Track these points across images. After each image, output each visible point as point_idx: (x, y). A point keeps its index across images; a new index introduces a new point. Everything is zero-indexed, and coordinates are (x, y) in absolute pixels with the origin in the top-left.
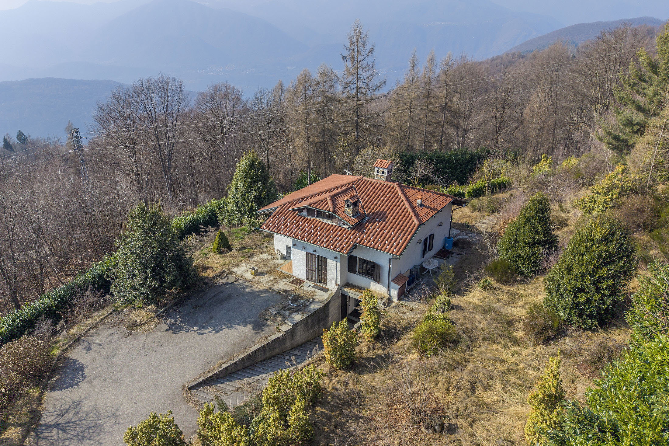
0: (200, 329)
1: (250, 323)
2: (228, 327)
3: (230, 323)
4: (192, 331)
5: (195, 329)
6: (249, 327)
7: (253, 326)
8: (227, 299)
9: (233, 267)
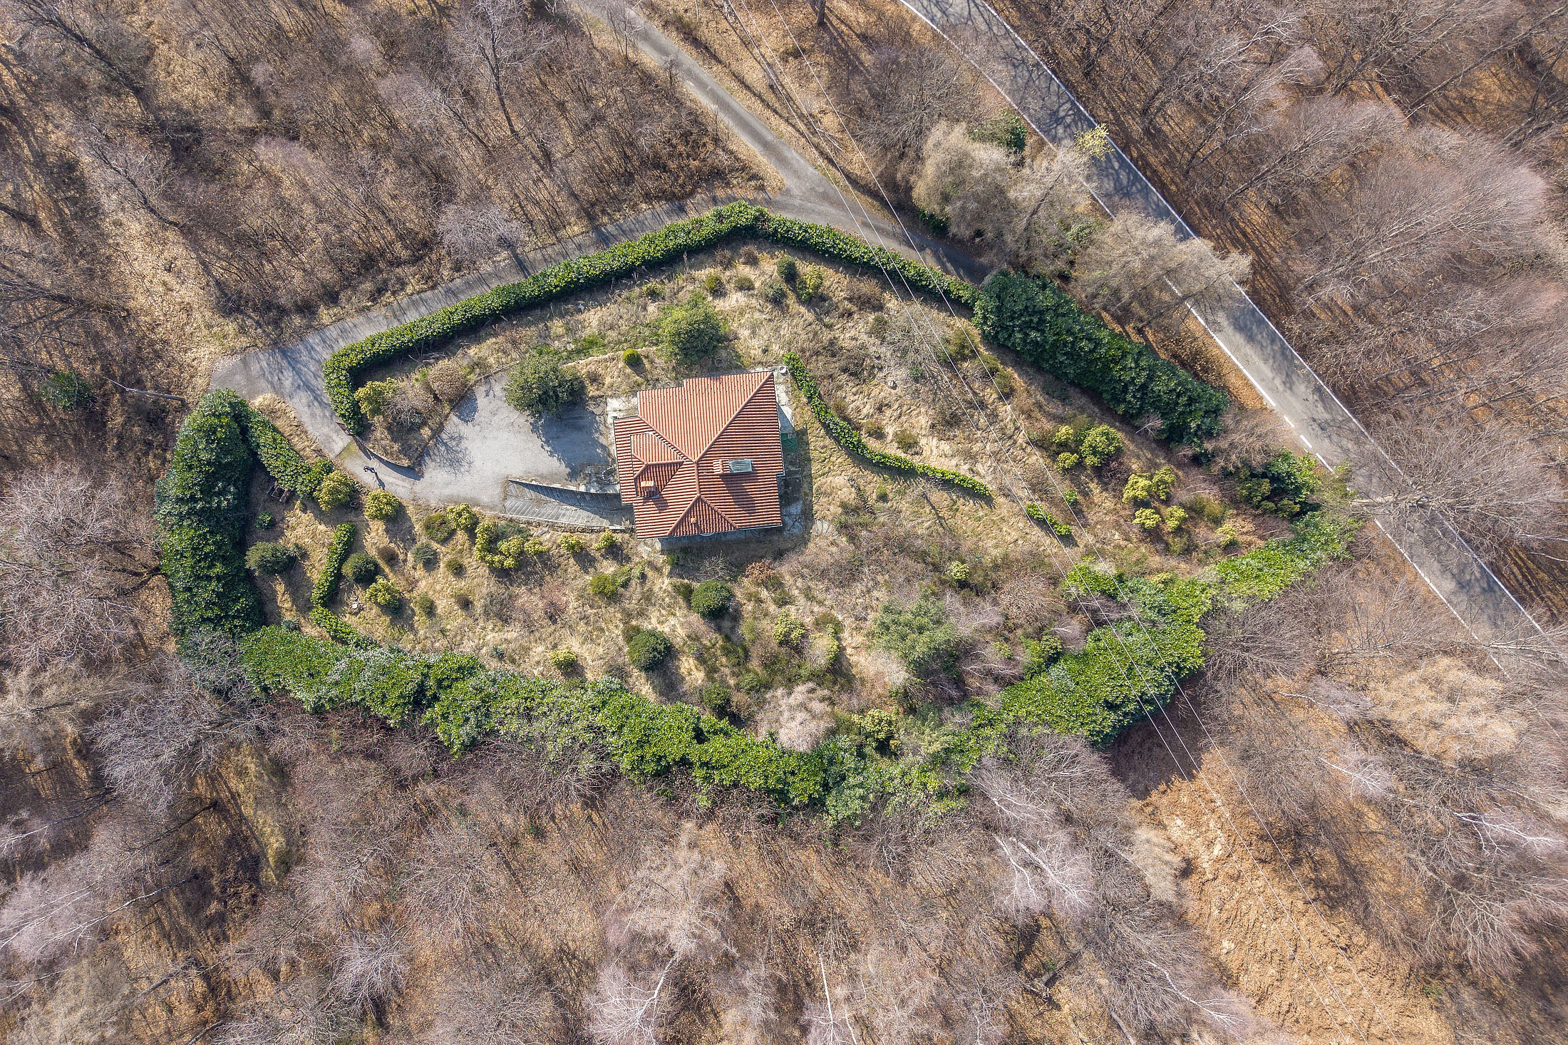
0: (545, 442)
1: (572, 467)
2: (558, 457)
3: (561, 455)
4: (541, 439)
5: (543, 439)
7: (570, 470)
8: (580, 429)
9: (611, 397)
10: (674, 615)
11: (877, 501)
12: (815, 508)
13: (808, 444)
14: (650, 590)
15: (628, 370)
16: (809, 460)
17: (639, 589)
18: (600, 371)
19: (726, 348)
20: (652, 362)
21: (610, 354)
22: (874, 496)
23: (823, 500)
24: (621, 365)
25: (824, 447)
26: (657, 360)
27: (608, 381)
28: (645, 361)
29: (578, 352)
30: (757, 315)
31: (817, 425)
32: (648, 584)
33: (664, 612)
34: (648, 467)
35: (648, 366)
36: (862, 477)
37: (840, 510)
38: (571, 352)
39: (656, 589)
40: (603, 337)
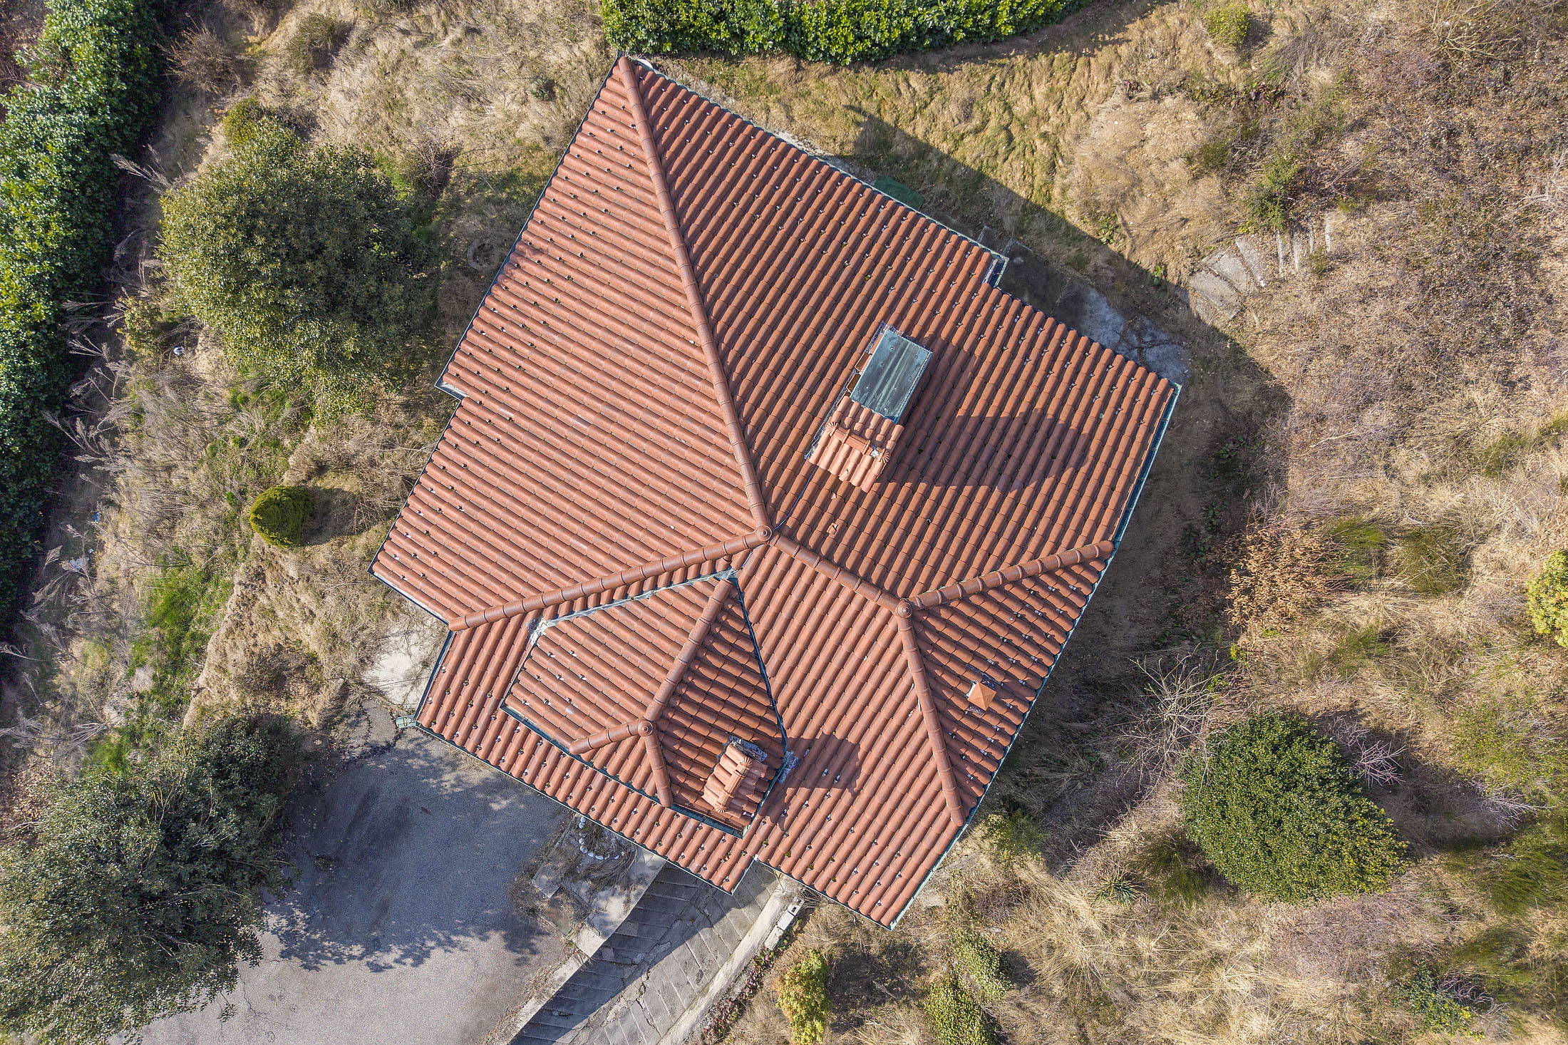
0: (368, 952)
1: (496, 927)
2: (440, 944)
3: (441, 928)
4: (351, 957)
5: (357, 950)
6: (496, 938)
7: (505, 937)
8: (399, 825)
9: (365, 662)
10: (1217, 959)
11: (1246, 59)
12: (1145, 259)
13: (924, 150)
14: (1070, 973)
15: (322, 553)
16: (980, 177)
17: (1043, 1010)
18: (268, 640)
19: (456, 206)
20: (346, 464)
21: (240, 574)
22: (1224, 58)
23: (1136, 216)
24: (289, 563)
25: (967, 110)
26: (350, 446)
27: (310, 637)
28: (329, 482)
29: (176, 664)
30: (430, 62)
31: (885, 81)
32: (1047, 968)
33: (1181, 986)
34: (660, 729)
35: (348, 484)
36: (1138, 56)
37: (1210, 186)
38: (161, 687)
39: (1079, 954)
40: (182, 559)
